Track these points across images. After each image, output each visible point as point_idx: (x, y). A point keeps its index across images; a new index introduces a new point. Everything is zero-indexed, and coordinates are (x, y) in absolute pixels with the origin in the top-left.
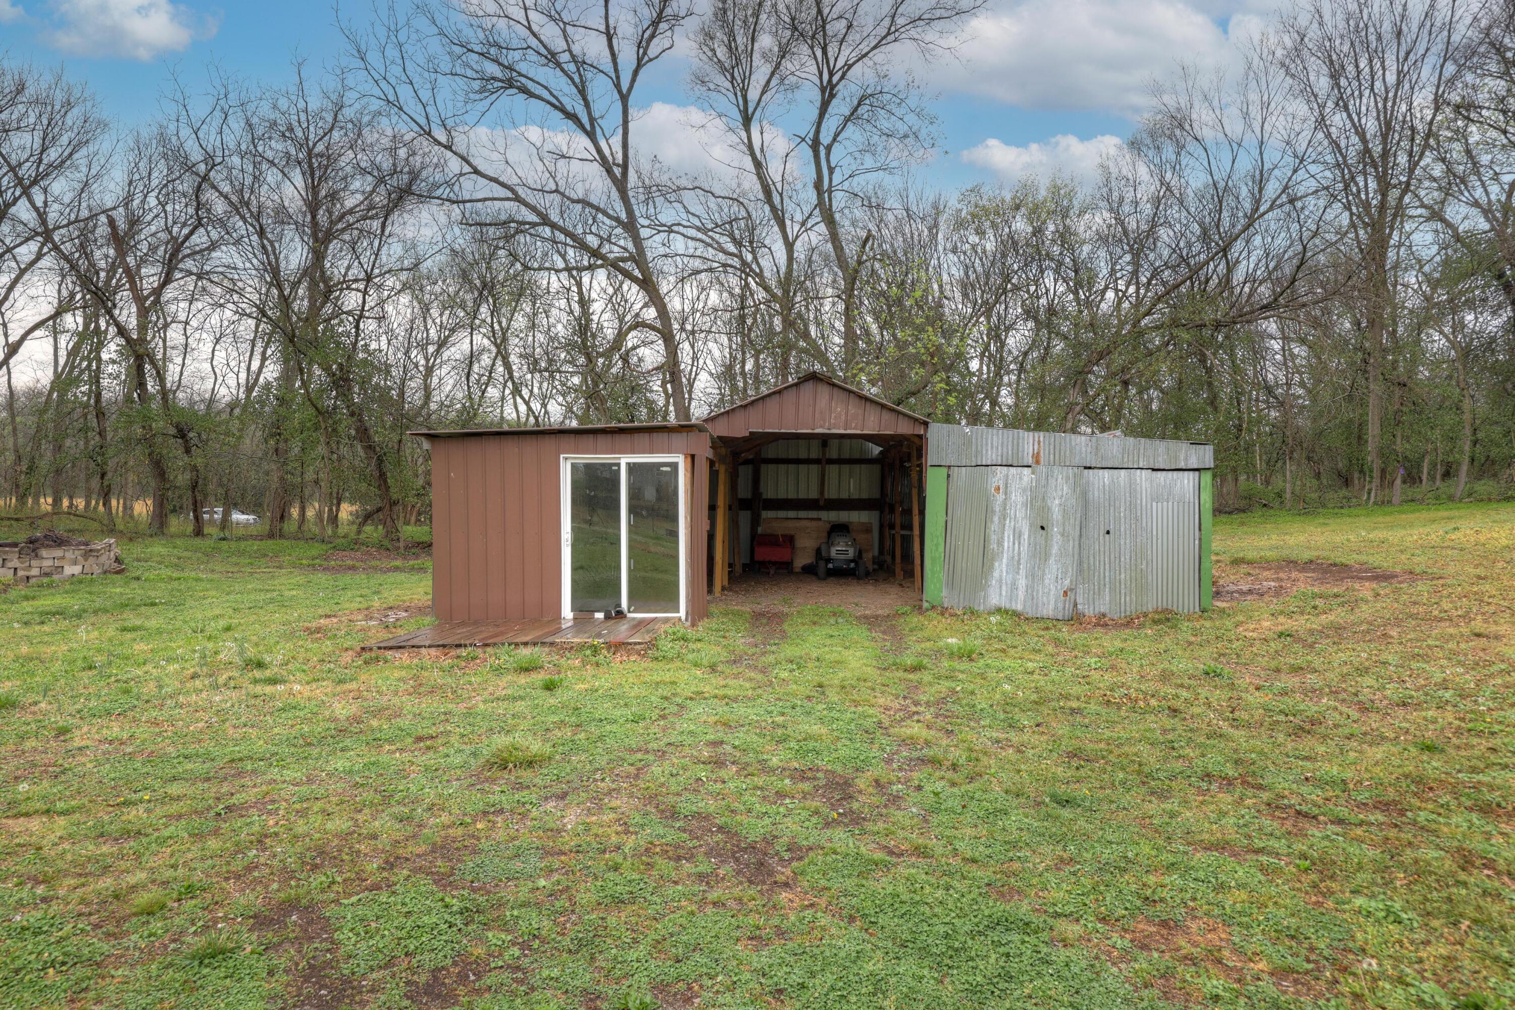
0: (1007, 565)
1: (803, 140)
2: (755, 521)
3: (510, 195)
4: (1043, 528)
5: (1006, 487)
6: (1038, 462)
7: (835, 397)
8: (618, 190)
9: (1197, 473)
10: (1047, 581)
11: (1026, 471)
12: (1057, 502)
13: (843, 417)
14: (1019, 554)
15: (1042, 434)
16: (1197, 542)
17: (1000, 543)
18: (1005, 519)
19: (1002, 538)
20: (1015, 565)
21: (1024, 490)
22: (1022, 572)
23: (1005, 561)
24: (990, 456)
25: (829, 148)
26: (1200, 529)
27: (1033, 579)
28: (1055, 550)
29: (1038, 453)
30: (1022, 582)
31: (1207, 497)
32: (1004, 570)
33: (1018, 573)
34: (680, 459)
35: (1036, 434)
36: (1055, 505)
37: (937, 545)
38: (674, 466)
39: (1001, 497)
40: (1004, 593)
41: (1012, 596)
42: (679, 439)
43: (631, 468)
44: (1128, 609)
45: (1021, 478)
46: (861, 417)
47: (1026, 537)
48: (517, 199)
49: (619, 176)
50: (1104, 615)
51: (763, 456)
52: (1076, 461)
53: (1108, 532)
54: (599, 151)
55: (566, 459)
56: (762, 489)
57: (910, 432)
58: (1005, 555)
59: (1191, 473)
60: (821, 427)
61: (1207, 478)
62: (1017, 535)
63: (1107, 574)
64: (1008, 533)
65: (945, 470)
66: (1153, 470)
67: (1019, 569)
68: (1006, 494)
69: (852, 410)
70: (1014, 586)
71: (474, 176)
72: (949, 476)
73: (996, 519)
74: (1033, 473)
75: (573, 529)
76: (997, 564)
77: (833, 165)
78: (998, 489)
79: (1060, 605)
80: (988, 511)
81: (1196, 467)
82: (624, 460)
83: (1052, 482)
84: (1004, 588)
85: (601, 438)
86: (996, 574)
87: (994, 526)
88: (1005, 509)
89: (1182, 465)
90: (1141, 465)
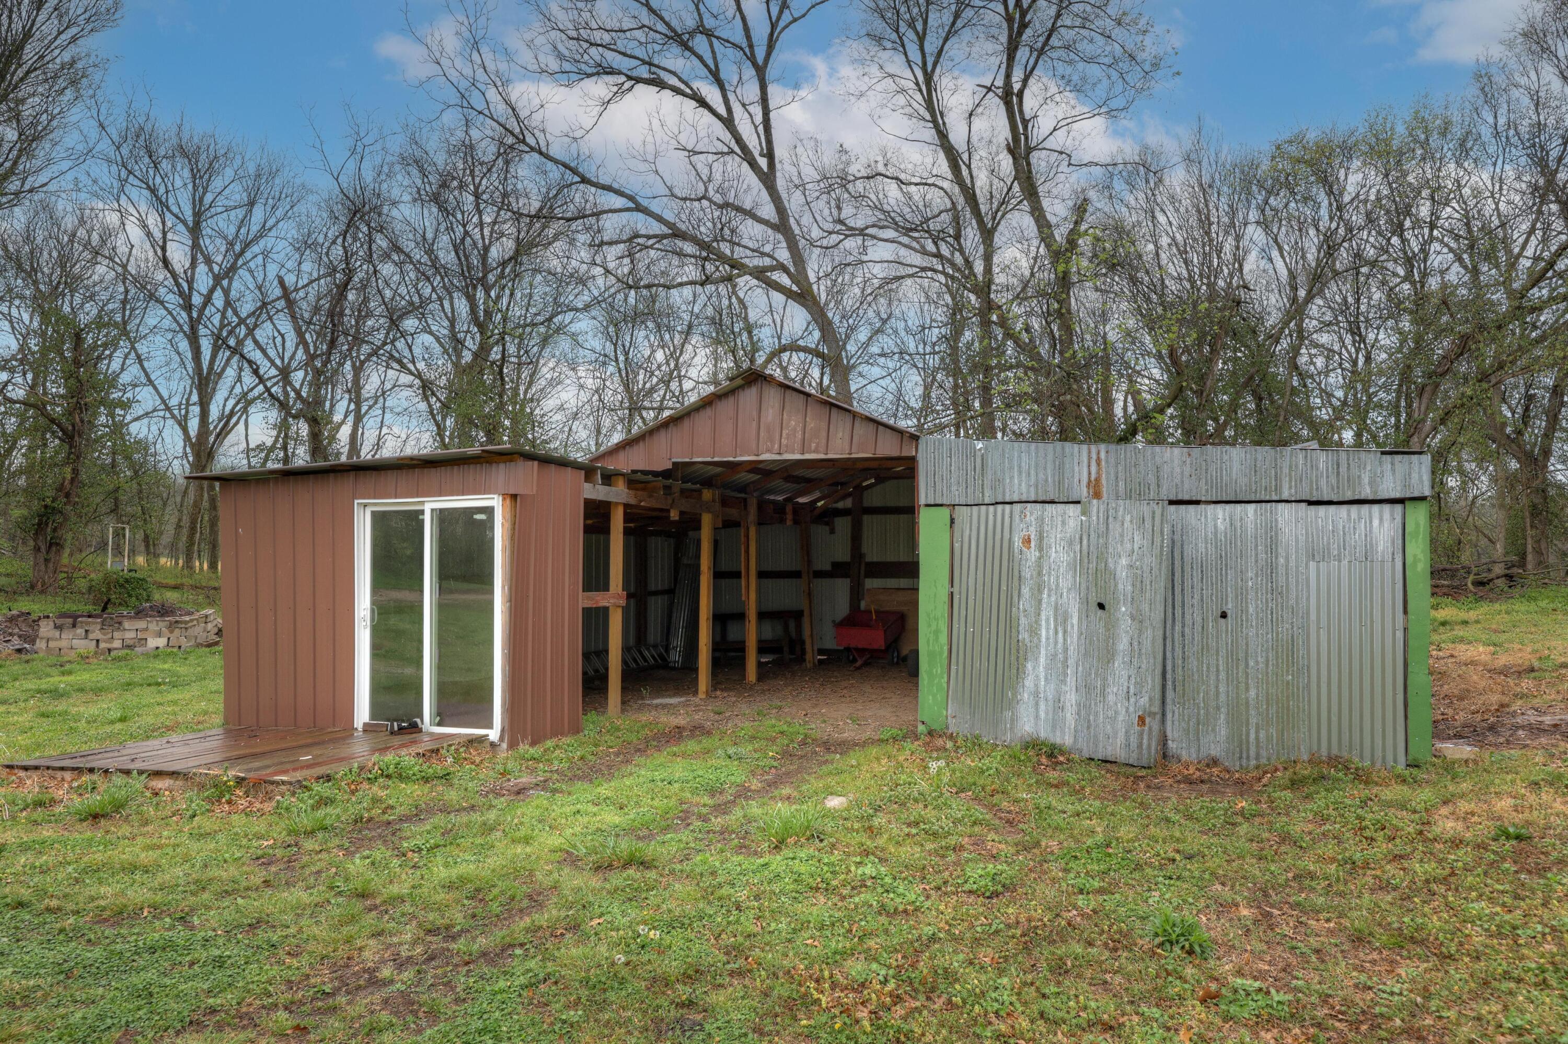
0: (1047, 668)
1: (989, 89)
2: (856, 593)
3: (631, 205)
4: (1101, 606)
5: (1041, 538)
6: (1097, 495)
7: (787, 408)
8: (767, 188)
9: (1398, 508)
10: (1111, 698)
11: (1072, 510)
12: (1124, 561)
13: (799, 435)
14: (1066, 650)
15: (1103, 447)
16: (1400, 635)
17: (1034, 631)
18: (1040, 591)
19: (1037, 622)
20: (1059, 666)
21: (1071, 543)
22: (1071, 680)
23: (1042, 660)
24: (1018, 487)
25: (1020, 94)
26: (1405, 612)
27: (1088, 693)
28: (1123, 644)
29: (1098, 480)
30: (1071, 698)
31: (1419, 551)
32: (1042, 675)
33: (1063, 682)
34: (495, 501)
35: (1094, 448)
36: (1121, 566)
37: (937, 632)
38: (489, 511)
39: (1032, 554)
40: (1042, 715)
41: (1056, 723)
42: (500, 473)
43: (443, 517)
44: (1264, 753)
45: (1063, 523)
46: (824, 434)
47: (1075, 621)
48: (639, 208)
49: (765, 169)
50: (1215, 762)
52: (1168, 492)
53: (1224, 615)
54: (739, 140)
55: (365, 506)
56: (865, 549)
57: (895, 453)
58: (1043, 651)
59: (1387, 508)
60: (769, 451)
61: (1419, 517)
62: (1062, 618)
63: (1222, 689)
64: (1046, 613)
65: (946, 512)
66: (1311, 503)
67: (1065, 675)
68: (1040, 549)
69: (811, 424)
70: (1058, 705)
71: (582, 186)
72: (952, 521)
73: (1025, 591)
74: (1084, 513)
75: (373, 603)
76: (1029, 666)
78: (1027, 541)
79: (1134, 740)
80: (1013, 576)
81: (1397, 495)
82: (430, 506)
83: (1115, 527)
84: (1042, 707)
86: (1029, 683)
87: (1025, 602)
88: (1040, 574)
89: (1367, 493)
90: (1285, 496)
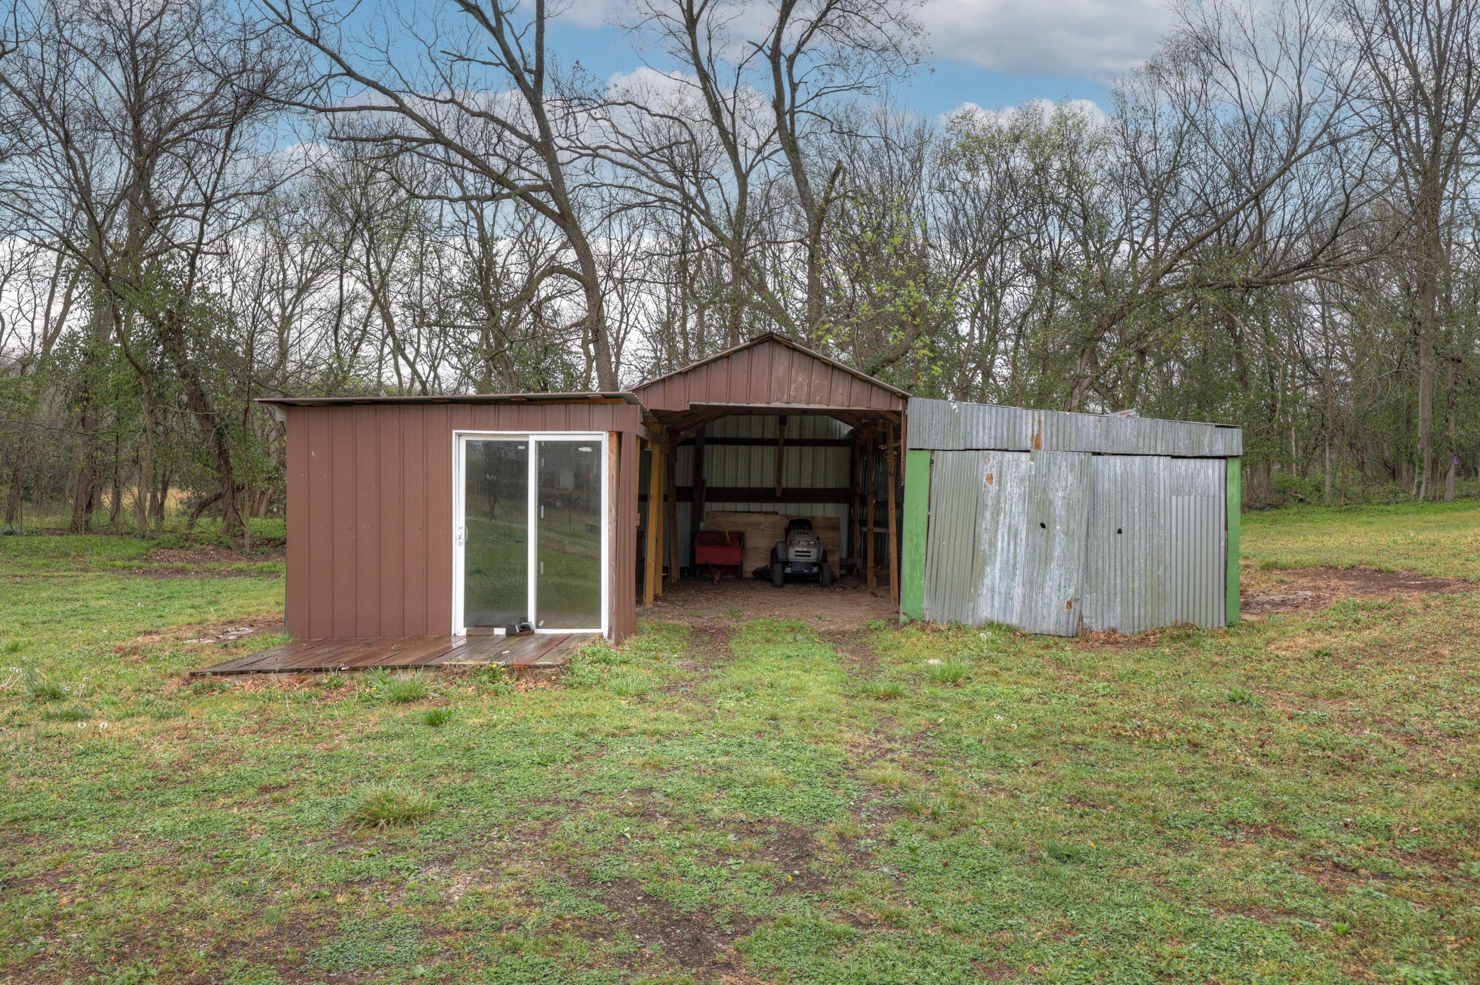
0: (1001, 571)
1: (760, 48)
2: (697, 515)
3: (393, 104)
4: (1043, 526)
5: (1000, 476)
6: (1038, 446)
7: (795, 364)
8: (530, 101)
9: (1223, 461)
10: (1047, 590)
11: (1024, 457)
12: (1060, 494)
13: (805, 389)
14: (1015, 557)
15: (1043, 412)
16: (1223, 544)
17: (992, 543)
18: (998, 515)
19: (995, 537)
20: (1010, 570)
21: (1022, 480)
22: (1019, 578)
23: (998, 564)
24: (982, 438)
25: (791, 60)
26: (1226, 529)
27: (1031, 587)
28: (1057, 552)
29: (1038, 436)
30: (1018, 591)
31: (1234, 490)
32: (997, 576)
33: (1013, 580)
34: (604, 438)
35: (1036, 413)
36: (1058, 498)
37: (917, 546)
38: (597, 446)
39: (993, 488)
40: (996, 604)
41: (1006, 608)
42: (600, 413)
43: (543, 448)
44: (1143, 623)
45: (1017, 466)
46: (827, 389)
47: (1023, 536)
48: (402, 108)
49: (531, 84)
50: (1114, 631)
51: (708, 434)
52: (1083, 446)
53: (1120, 531)
54: (507, 52)
55: (460, 435)
56: (705, 476)
57: (887, 408)
58: (998, 559)
59: (1217, 461)
60: (778, 400)
61: (1235, 467)
62: (1014, 534)
63: (1118, 581)
64: (1002, 531)
65: (927, 455)
66: (1173, 457)
67: (1015, 574)
68: (1000, 484)
69: (816, 381)
70: (1008, 596)
71: (347, 79)
72: (932, 462)
73: (988, 514)
74: (1032, 459)
75: (467, 522)
76: (988, 569)
77: (796, 81)
78: (990, 478)
79: (1063, 619)
80: (979, 505)
81: (1222, 454)
82: (534, 438)
83: (1055, 470)
84: (997, 597)
85: (504, 410)
86: (987, 581)
87: (986, 523)
88: (998, 502)
89: (1206, 452)
90: (1159, 452)
